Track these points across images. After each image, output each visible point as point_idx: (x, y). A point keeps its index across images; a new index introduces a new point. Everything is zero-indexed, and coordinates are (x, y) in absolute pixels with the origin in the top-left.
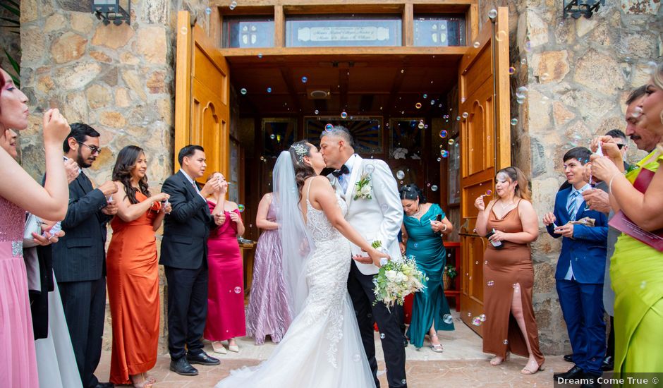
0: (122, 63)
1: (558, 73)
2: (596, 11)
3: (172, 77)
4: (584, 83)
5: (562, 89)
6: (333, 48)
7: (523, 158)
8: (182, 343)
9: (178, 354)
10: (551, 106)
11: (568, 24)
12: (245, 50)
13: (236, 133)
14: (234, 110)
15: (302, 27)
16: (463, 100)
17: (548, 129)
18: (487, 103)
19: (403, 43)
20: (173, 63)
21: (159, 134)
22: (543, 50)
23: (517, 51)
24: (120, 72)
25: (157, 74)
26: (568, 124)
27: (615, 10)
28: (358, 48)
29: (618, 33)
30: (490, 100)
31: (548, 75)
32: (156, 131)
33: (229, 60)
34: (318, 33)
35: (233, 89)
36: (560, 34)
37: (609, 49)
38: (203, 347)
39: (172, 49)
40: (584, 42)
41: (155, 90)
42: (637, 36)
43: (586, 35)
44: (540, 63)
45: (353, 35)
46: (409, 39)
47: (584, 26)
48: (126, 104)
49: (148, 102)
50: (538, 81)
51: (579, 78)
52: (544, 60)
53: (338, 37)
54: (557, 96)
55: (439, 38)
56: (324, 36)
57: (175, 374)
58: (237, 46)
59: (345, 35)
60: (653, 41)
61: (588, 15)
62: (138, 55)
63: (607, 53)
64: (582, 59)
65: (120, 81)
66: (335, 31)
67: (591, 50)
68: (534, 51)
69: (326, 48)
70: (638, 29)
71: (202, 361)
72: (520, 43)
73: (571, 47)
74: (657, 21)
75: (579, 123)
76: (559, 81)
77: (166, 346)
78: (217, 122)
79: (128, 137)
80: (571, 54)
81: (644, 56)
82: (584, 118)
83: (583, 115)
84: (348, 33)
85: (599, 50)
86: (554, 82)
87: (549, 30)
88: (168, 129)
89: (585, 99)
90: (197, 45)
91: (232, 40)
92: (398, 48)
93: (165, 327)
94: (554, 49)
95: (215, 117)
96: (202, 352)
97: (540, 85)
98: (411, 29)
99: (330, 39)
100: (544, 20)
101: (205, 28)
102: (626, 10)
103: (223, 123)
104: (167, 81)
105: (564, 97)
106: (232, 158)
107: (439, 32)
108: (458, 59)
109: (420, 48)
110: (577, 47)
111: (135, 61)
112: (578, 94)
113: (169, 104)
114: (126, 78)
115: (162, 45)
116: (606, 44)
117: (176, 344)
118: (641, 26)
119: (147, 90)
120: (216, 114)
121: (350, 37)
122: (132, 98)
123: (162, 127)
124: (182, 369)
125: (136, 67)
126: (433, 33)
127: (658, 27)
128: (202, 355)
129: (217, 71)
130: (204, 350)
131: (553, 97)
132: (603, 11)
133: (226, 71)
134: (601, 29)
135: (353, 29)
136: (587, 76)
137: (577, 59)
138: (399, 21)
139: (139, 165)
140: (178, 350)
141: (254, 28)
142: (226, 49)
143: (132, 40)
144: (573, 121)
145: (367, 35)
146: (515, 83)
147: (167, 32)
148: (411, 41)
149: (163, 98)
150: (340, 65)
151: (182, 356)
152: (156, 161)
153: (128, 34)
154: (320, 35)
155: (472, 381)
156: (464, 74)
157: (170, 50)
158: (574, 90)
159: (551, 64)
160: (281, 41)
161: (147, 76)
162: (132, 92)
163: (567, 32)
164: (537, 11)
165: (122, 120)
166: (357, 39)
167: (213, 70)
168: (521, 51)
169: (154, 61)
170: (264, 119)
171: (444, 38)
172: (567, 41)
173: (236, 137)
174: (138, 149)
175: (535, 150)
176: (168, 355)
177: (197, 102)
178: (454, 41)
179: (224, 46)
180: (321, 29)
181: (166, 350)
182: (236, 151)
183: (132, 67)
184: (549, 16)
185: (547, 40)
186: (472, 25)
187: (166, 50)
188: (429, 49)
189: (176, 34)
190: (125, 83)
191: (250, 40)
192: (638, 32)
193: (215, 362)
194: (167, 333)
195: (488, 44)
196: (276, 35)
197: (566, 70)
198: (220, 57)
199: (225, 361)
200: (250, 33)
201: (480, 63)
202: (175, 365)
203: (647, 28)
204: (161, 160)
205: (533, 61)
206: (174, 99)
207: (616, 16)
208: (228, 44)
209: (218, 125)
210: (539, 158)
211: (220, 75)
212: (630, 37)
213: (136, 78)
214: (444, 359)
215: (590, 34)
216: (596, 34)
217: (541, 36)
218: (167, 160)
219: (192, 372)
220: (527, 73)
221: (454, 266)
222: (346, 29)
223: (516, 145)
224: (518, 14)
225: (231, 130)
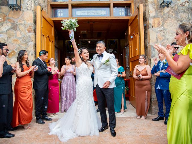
0: (18, 23)
1: (159, 25)
2: (170, 5)
3: (35, 27)
4: (167, 28)
5: (160, 30)
6: (88, 17)
7: (148, 52)
8: (40, 114)
9: (39, 117)
10: (157, 35)
11: (161, 9)
12: (59, 18)
13: (57, 45)
14: (56, 38)
15: (78, 10)
16: (130, 34)
17: (156, 42)
18: (137, 34)
19: (110, 16)
20: (35, 23)
21: (31, 46)
22: (154, 17)
23: (146, 18)
24: (18, 26)
25: (30, 26)
26: (162, 41)
27: (176, 5)
28: (96, 17)
29: (177, 12)
30: (138, 33)
31: (156, 25)
32: (30, 45)
33: (54, 22)
34: (83, 12)
35: (56, 31)
36: (159, 12)
37: (174, 17)
38: (47, 115)
39: (35, 18)
40: (167, 15)
41: (29, 31)
42: (182, 13)
43: (167, 13)
44: (153, 22)
45: (94, 13)
46: (112, 14)
47: (166, 10)
48: (20, 36)
49: (27, 35)
50: (153, 27)
51: (166, 26)
52: (154, 21)
53: (89, 14)
54: (159, 32)
55: (122, 14)
56: (85, 13)
57: (38, 124)
58: (57, 17)
59: (92, 13)
60: (187, 15)
61: (168, 6)
62: (24, 20)
63: (174, 18)
64: (166, 20)
65: (18, 29)
66: (88, 12)
67: (169, 17)
68: (151, 18)
69: (85, 17)
70: (183, 11)
71: (47, 119)
72: (147, 16)
73: (163, 16)
74: (188, 8)
75: (166, 41)
76: (159, 27)
77: (35, 115)
78: (50, 42)
79: (21, 47)
80: (163, 18)
81: (185, 19)
82: (167, 39)
83: (167, 38)
84: (92, 12)
85: (171, 18)
86: (157, 28)
87: (156, 11)
88: (34, 44)
89: (167, 33)
90: (43, 17)
91: (55, 15)
92: (108, 17)
93: (34, 109)
94: (157, 17)
95: (50, 40)
96: (46, 116)
97: (153, 29)
98: (113, 11)
99: (87, 14)
100: (154, 8)
101: (46, 11)
102: (179, 5)
103: (52, 42)
104: (34, 29)
105: (161, 32)
106: (56, 53)
107: (122, 12)
108: (128, 20)
109: (116, 17)
110: (164, 17)
111: (23, 22)
112: (165, 31)
113: (34, 36)
114: (20, 28)
115: (32, 17)
116: (173, 15)
117: (38, 114)
118: (184, 10)
119: (27, 32)
120: (50, 39)
121: (93, 14)
122: (22, 34)
123: (32, 44)
124: (40, 122)
125: (23, 24)
126: (119, 12)
127: (189, 10)
128: (46, 117)
129: (50, 25)
131: (157, 32)
132: (172, 5)
133: (53, 25)
134: (172, 11)
135: (94, 11)
136: (168, 26)
137: (164, 20)
138: (109, 8)
139: (25, 56)
140: (39, 116)
141: (62, 11)
142: (53, 18)
143: (22, 15)
144: (164, 40)
145: (98, 13)
146: (146, 28)
147: (33, 13)
148: (113, 15)
149: (32, 34)
150: (90, 22)
151: (40, 118)
152: (30, 55)
153: (20, 14)
154: (83, 13)
155: (133, 123)
156: (130, 25)
157: (34, 18)
158: (164, 30)
159: (156, 22)
160: (71, 15)
161: (27, 27)
162: (22, 32)
163: (161, 12)
164: (152, 5)
165: (19, 42)
166: (95, 14)
168: (147, 18)
169: (29, 22)
170: (66, 40)
171: (123, 14)
172: (161, 15)
173: (57, 46)
174: (25, 51)
175: (152, 49)
176: (35, 118)
177: (43, 35)
178: (127, 14)
179: (52, 17)
180: (84, 11)
181: (35, 116)
182: (57, 51)
183: (22, 24)
184: (155, 7)
185: (155, 14)
186: (132, 9)
187: (33, 19)
188: (119, 17)
189: (36, 13)
190: (20, 29)
191: (61, 15)
192: (183, 12)
193: (51, 119)
194: (35, 111)
195: (137, 16)
196: (69, 13)
197: (161, 24)
198: (51, 21)
199: (54, 119)
200: (61, 13)
201: (134, 22)
202: (37, 121)
203: (186, 11)
204: (32, 54)
205: (151, 21)
206: (36, 34)
207: (176, 7)
208: (53, 16)
209: (51, 42)
210: (154, 52)
212: (180, 13)
213: (23, 28)
214: (125, 117)
215: (168, 12)
216: (170, 12)
217: (153, 13)
218: (34, 54)
219: (43, 123)
220: (149, 25)
221: (128, 87)
222: (92, 11)
223: (146, 48)
224: (146, 6)
225: (55, 44)
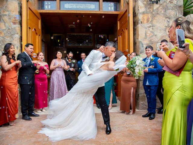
0: (2, 13)
1: (148, 21)
2: (159, 2)
3: (21, 19)
4: (156, 24)
5: (149, 26)
6: (76, 11)
7: (137, 48)
8: (26, 110)
9: (25, 113)
10: (146, 31)
11: (151, 5)
12: (46, 10)
13: (44, 39)
14: (43, 31)
15: (66, 3)
16: (119, 29)
17: (145, 38)
18: (126, 30)
19: (99, 10)
20: (21, 14)
21: (16, 39)
22: (143, 13)
23: (135, 13)
24: (2, 17)
25: (15, 18)
26: (151, 37)
27: (165, 2)
28: (85, 11)
29: (166, 9)
30: (127, 29)
31: (145, 21)
32: (15, 38)
33: (41, 14)
34: (71, 5)
35: (43, 24)
36: (149, 8)
37: (163, 14)
38: (33, 111)
39: (21, 10)
40: (156, 11)
41: (14, 23)
42: (171, 10)
43: (156, 9)
44: (142, 18)
45: (83, 7)
46: (101, 8)
47: (156, 6)
48: (4, 28)
49: (12, 28)
50: (142, 23)
51: (154, 22)
52: (144, 17)
53: (78, 7)
54: (147, 28)
55: (111, 8)
56: (73, 6)
57: (24, 120)
58: (44, 9)
59: (81, 7)
60: (175, 12)
61: (157, 3)
62: (8, 11)
63: (162, 15)
64: (155, 16)
65: (1, 20)
66: (77, 5)
67: (158, 14)
68: (141, 13)
69: (74, 11)
70: (171, 8)
71: (34, 116)
72: (136, 11)
73: (152, 13)
74: (176, 6)
75: (154, 37)
76: (148, 23)
77: (21, 111)
78: (37, 35)
79: (5, 40)
80: (152, 15)
81: (173, 16)
82: (156, 35)
83: (155, 34)
84: (81, 6)
85: (160, 14)
86: (147, 24)
87: (145, 7)
88: (19, 37)
89: (156, 29)
90: (29, 8)
91: (42, 7)
92: (98, 11)
93: (20, 105)
94: (147, 13)
95: (36, 33)
96: (33, 112)
97: (143, 25)
98: (102, 5)
99: (75, 8)
100: (144, 4)
101: (32, 2)
102: (168, 2)
103: (39, 35)
104: (19, 20)
105: (149, 28)
106: (43, 47)
107: (111, 7)
108: (117, 15)
109: (105, 12)
110: (154, 13)
111: (7, 13)
112: (154, 28)
113: (19, 28)
114: (4, 19)
115: (17, 7)
116: (162, 12)
117: (24, 110)
118: (172, 7)
119: (12, 23)
120: (37, 32)
121: (82, 7)
122: (6, 26)
123: (17, 36)
124: (26, 118)
125: (7, 15)
126: (109, 7)
127: (177, 8)
128: (33, 113)
129: (37, 18)
130: (34, 112)
131: (146, 28)
132: (161, 2)
133: (40, 18)
134: (161, 7)
135: (83, 5)
136: (157, 22)
137: (154, 17)
138: (98, 2)
140: (25, 112)
141: (49, 3)
142: (40, 10)
143: (5, 5)
144: (152, 36)
145: (87, 7)
146: (135, 24)
147: (18, 3)
148: (102, 9)
149: (17, 26)
150: (79, 16)
151: (26, 114)
152: (16, 48)
153: (4, 3)
154: (72, 6)
155: (122, 118)
156: (119, 21)
157: (20, 10)
158: (153, 26)
159: (146, 18)
160: (59, 8)
161: (11, 18)
162: (6, 24)
163: (150, 8)
164: (142, 1)
165: (3, 34)
166: (84, 8)
167: (35, 17)
168: (137, 13)
169: (14, 13)
170: (54, 34)
171: (113, 8)
172: (150, 11)
173: (44, 40)
175: (141, 45)
176: (21, 114)
177: (30, 28)
178: (116, 9)
179: (39, 9)
180: (72, 4)
181: (21, 112)
182: (44, 45)
183: (6, 15)
184: (145, 2)
185: (144, 10)
186: (122, 4)
187: (18, 9)
188: (108, 12)
189: (22, 4)
190: (4, 21)
191: (48, 7)
192: (171, 9)
193: (38, 116)
194: (21, 107)
195: (126, 11)
196: (57, 6)
197: (150, 20)
198: (38, 13)
199: (41, 115)
200: (48, 5)
201: (124, 17)
202: (24, 117)
203: (174, 8)
204: (17, 48)
205: (140, 17)
206: (21, 27)
207: (165, 4)
208: (40, 8)
209: (37, 36)
210: (142, 48)
211: (38, 19)
212: (169, 11)
213: (7, 19)
214: (113, 112)
215: (157, 9)
216: (159, 9)
217: (143, 9)
218: (19, 48)
219: (30, 119)
220: (138, 21)
221: (116, 82)
222: (81, 4)
223: (135, 43)
224: (136, 2)
225: (42, 38)
